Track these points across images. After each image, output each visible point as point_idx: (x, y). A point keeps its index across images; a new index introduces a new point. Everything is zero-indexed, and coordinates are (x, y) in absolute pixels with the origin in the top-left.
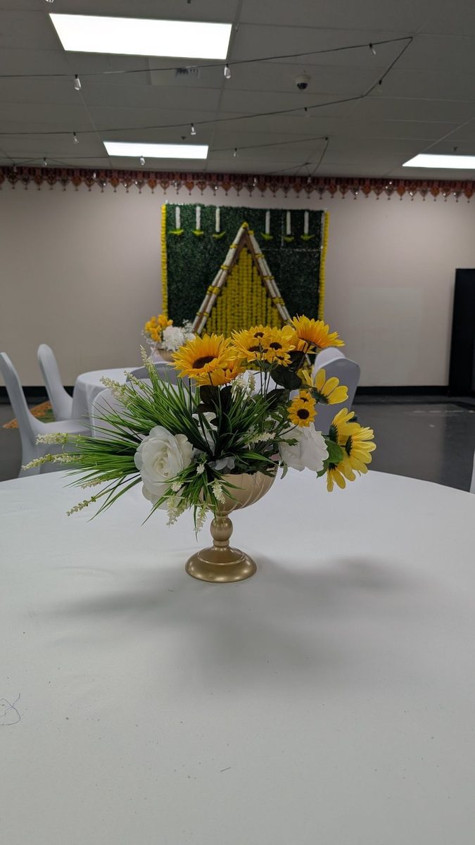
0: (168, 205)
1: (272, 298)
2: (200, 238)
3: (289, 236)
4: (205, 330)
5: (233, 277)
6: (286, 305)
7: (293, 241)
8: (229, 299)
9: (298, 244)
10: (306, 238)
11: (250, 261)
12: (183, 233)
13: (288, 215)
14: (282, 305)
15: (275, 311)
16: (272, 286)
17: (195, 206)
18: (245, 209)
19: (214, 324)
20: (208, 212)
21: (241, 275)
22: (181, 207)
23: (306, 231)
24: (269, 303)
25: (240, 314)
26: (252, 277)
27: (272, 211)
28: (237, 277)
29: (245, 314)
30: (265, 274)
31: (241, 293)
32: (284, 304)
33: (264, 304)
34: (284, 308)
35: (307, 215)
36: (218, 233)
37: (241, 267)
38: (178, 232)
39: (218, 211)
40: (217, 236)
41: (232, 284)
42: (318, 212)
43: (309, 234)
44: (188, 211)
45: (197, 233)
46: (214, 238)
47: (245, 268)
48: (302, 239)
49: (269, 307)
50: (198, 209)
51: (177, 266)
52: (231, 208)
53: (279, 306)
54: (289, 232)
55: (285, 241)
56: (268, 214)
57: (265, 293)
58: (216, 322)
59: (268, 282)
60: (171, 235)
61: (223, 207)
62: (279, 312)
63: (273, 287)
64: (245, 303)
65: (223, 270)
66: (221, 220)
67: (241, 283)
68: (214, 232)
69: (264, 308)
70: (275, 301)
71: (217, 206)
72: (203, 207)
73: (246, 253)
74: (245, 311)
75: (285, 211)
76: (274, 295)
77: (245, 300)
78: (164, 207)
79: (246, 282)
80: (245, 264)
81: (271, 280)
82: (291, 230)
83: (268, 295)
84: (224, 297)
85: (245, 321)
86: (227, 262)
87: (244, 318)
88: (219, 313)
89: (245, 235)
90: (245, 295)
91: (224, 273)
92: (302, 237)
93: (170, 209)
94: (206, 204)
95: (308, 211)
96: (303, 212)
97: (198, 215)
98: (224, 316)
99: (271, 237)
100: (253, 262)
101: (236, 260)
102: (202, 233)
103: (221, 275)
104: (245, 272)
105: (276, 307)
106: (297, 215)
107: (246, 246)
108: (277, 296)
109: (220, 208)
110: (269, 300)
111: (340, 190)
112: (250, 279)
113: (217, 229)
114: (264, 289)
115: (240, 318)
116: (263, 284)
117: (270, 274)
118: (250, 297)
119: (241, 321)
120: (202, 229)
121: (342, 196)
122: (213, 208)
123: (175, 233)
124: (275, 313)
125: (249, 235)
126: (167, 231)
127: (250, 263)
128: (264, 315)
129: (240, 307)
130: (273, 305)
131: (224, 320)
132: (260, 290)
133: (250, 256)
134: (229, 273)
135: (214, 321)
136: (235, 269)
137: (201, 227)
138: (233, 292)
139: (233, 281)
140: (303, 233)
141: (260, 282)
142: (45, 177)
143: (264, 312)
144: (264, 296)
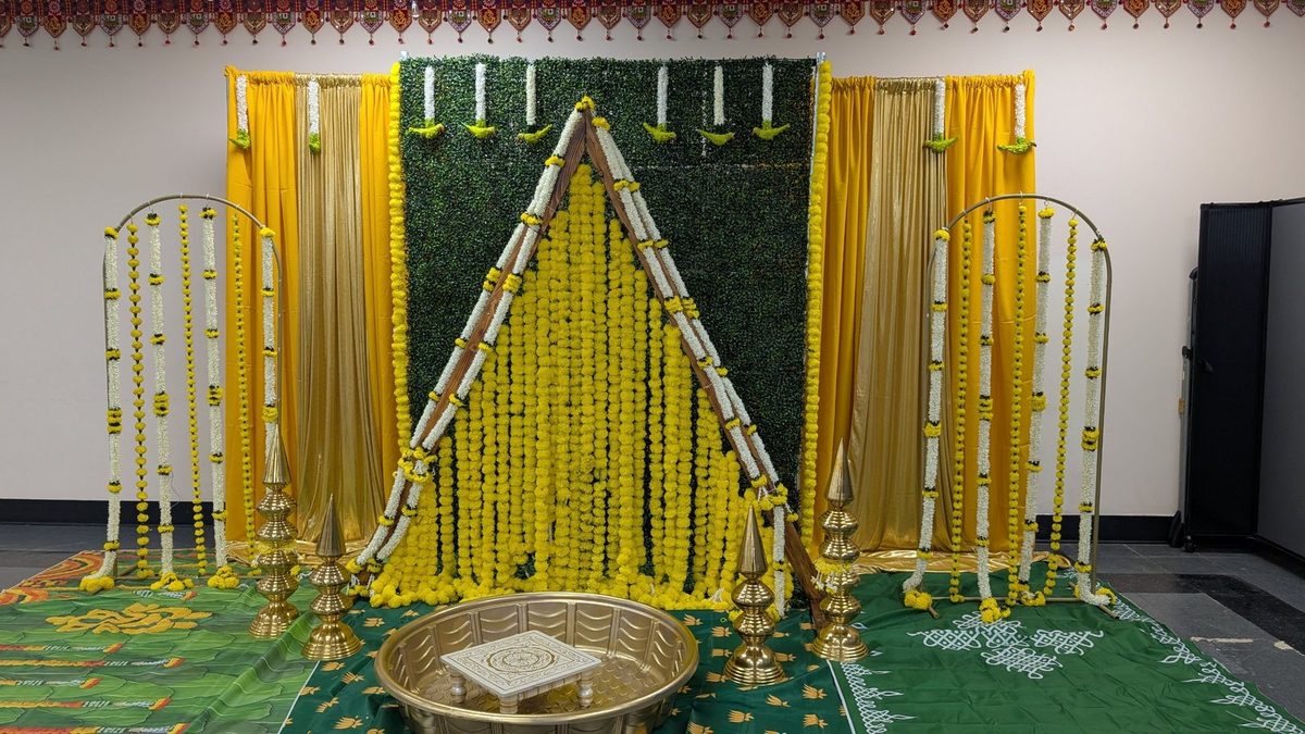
0: (405, 64)
1: (663, 300)
2: (488, 143)
3: (720, 130)
4: (478, 386)
5: (554, 243)
6: (702, 318)
7: (730, 141)
8: (543, 302)
9: (748, 150)
10: (767, 132)
11: (600, 201)
12: (441, 133)
13: (719, 73)
14: (690, 319)
15: (671, 333)
16: (663, 267)
17: (473, 62)
18: (603, 64)
19: (503, 370)
20: (504, 76)
21: (575, 238)
22: (436, 64)
23: (767, 114)
24: (655, 313)
25: (574, 343)
26: (607, 243)
27: (673, 67)
28: (562, 245)
29: (587, 343)
30: (640, 233)
31: (574, 285)
32: (696, 314)
33: (641, 316)
34: (698, 324)
35: (768, 73)
36: (533, 129)
37: (573, 219)
38: (429, 131)
39: (530, 72)
40: (528, 136)
41: (553, 262)
42: (798, 64)
43: (776, 122)
44: (455, 75)
45: (477, 130)
46: (523, 140)
47: (585, 219)
48: (756, 137)
49: (655, 325)
50: (480, 69)
51: (428, 216)
52: (567, 64)
53: (681, 319)
54: (719, 119)
55: (710, 144)
56: (662, 73)
57: (642, 285)
58: (509, 364)
59: (650, 256)
60: (414, 136)
61: (547, 61)
62: (682, 337)
63: (664, 269)
64: (586, 314)
65: (527, 226)
66: (538, 93)
67: (574, 258)
68: (522, 125)
69: (641, 326)
70: (669, 306)
71: (531, 60)
72: (493, 64)
73: (588, 179)
74: (586, 335)
75: (710, 65)
76: (667, 291)
77: (586, 304)
78: (396, 67)
79: (587, 258)
80: (585, 208)
81: (657, 250)
82: (726, 114)
83: (652, 290)
84: (528, 297)
85: (587, 361)
86: (538, 203)
87: (586, 353)
88: (516, 340)
89: (584, 131)
90: (585, 293)
91: (531, 234)
92: (755, 129)
93: (411, 73)
94: (503, 57)
95: (772, 61)
96: (758, 64)
97: (480, 82)
98: (529, 348)
99: (673, 134)
100: (608, 205)
101: (561, 197)
102: (491, 129)
103: (521, 239)
104: (586, 229)
105: (675, 324)
106: (742, 76)
107: (585, 159)
108: (676, 292)
109: (537, 63)
110: (655, 303)
111: (871, 14)
112: (601, 249)
113: (530, 119)
114: (640, 274)
115: (574, 352)
116: (638, 263)
117: (656, 234)
118: (600, 297)
119: (576, 362)
120: (490, 118)
121: (876, 27)
122: (519, 66)
123: (421, 131)
124: (672, 342)
125: (594, 128)
126: (404, 126)
127: (600, 208)
128: (642, 346)
129: (573, 325)
130: (666, 317)
131: (530, 358)
132: (627, 279)
133: (598, 187)
134: (543, 234)
135: (503, 361)
136: (558, 223)
137: (488, 113)
138: (554, 284)
139: (553, 252)
140: (759, 122)
141: (628, 257)
142: (155, 17)
143: (642, 336)
144: (642, 295)
